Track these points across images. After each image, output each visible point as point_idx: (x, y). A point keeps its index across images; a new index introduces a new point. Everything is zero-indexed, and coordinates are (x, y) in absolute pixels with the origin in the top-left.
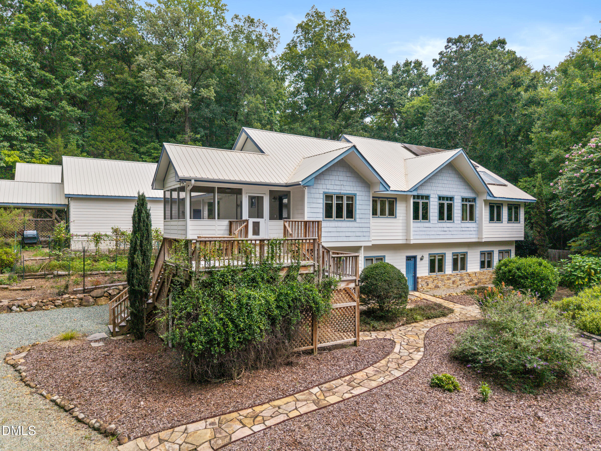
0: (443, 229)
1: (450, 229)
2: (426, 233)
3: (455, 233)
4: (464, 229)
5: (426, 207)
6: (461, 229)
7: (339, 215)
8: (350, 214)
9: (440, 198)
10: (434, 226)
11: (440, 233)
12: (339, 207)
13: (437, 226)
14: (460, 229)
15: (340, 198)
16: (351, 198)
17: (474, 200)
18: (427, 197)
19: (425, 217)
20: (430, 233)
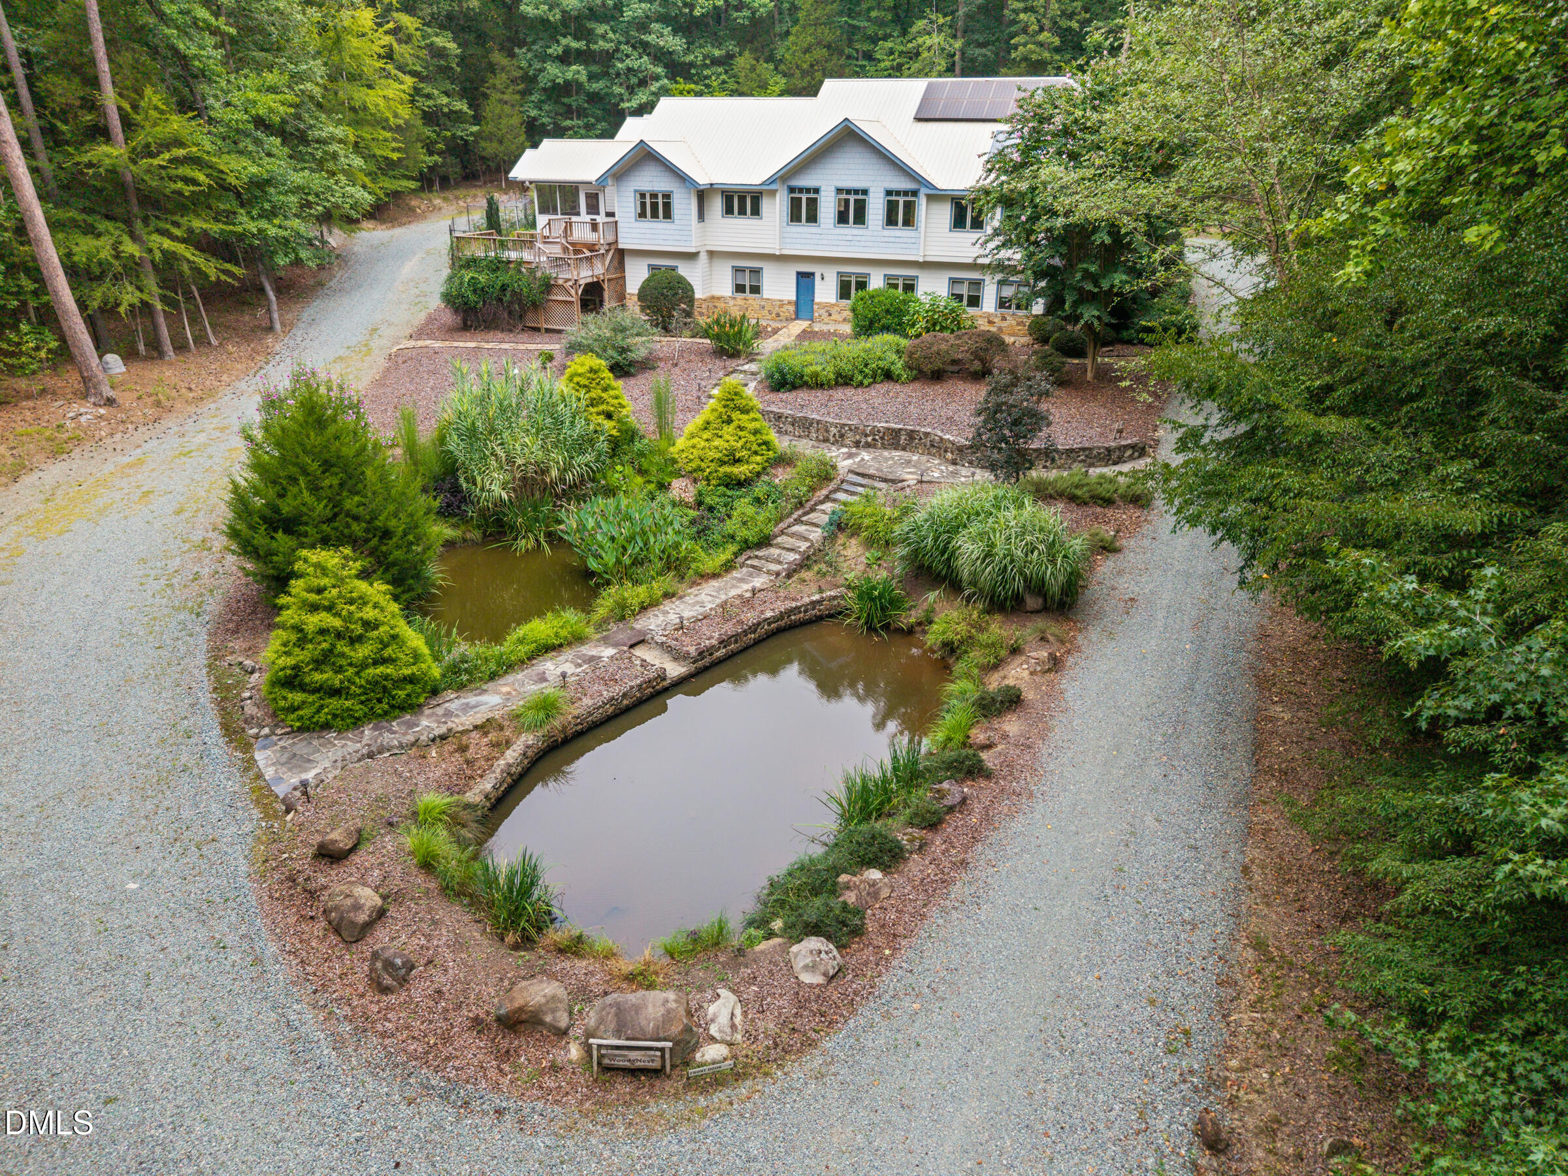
0: (844, 237)
1: (859, 238)
2: (811, 242)
3: (867, 244)
4: (886, 239)
5: (813, 204)
6: (883, 239)
7: (655, 215)
8: (668, 215)
9: (839, 191)
10: (827, 231)
11: (838, 243)
12: (654, 206)
13: (831, 232)
14: (878, 239)
15: (654, 196)
16: (667, 196)
17: (915, 193)
18: (817, 191)
19: (813, 218)
20: (820, 242)
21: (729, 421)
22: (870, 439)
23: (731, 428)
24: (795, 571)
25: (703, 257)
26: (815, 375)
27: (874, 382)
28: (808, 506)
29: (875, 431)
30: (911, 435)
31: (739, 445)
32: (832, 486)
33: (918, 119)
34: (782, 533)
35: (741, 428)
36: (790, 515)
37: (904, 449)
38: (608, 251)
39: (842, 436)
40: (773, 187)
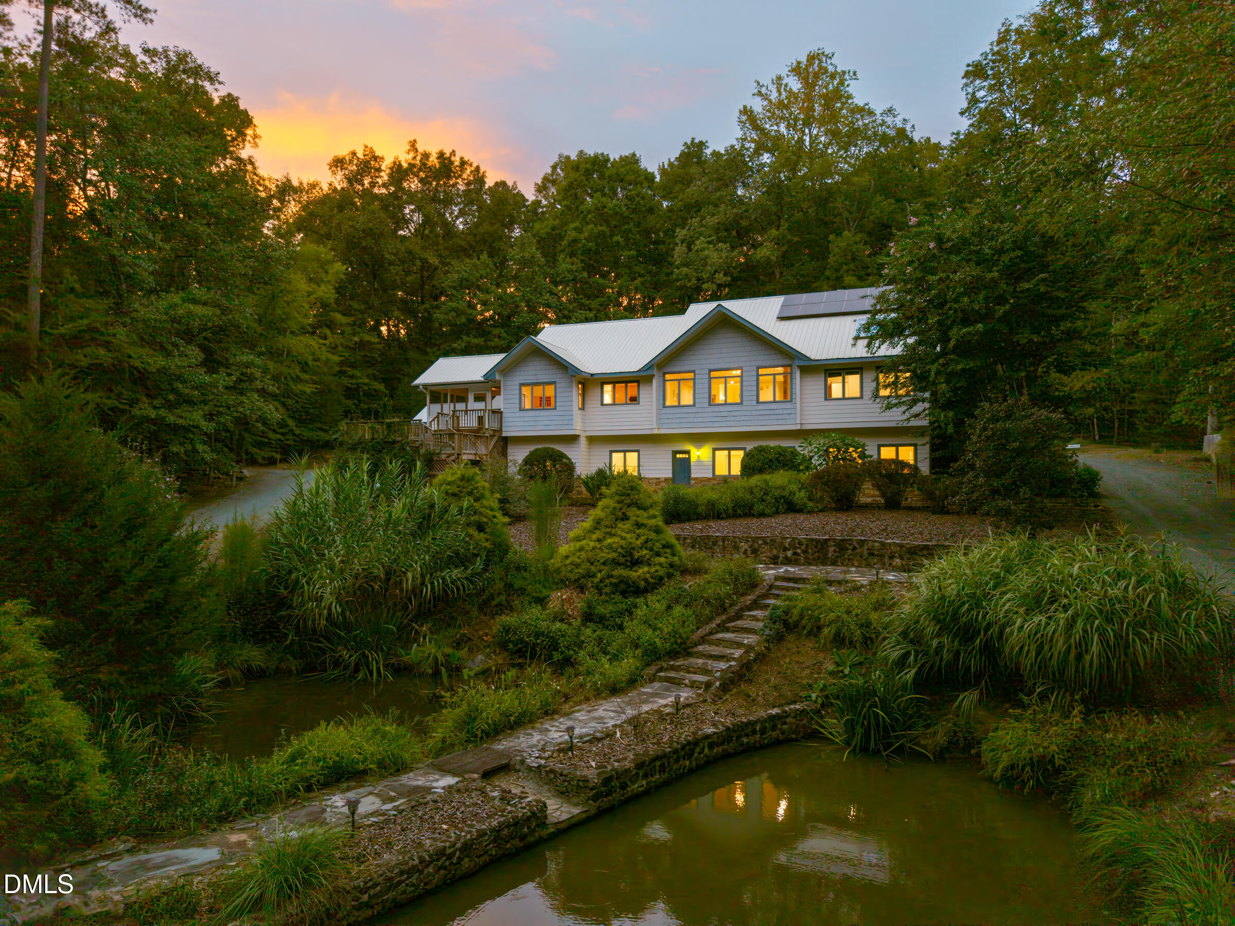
0: (719, 414)
1: (734, 414)
2: (687, 420)
3: (742, 418)
4: (761, 413)
6: (758, 413)
8: (550, 404)
9: (713, 372)
10: (702, 410)
11: (713, 419)
13: (707, 410)
14: (754, 413)
17: (788, 368)
18: (691, 375)
20: (695, 420)
21: (625, 518)
22: (789, 554)
23: (627, 525)
24: (732, 682)
25: (583, 441)
26: (711, 504)
27: (777, 513)
28: (732, 612)
29: (796, 543)
30: (842, 546)
31: (639, 542)
32: (758, 591)
33: (782, 318)
34: (703, 640)
35: (639, 525)
36: (711, 619)
37: (834, 563)
38: (492, 436)
39: (755, 551)
40: (649, 373)
